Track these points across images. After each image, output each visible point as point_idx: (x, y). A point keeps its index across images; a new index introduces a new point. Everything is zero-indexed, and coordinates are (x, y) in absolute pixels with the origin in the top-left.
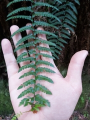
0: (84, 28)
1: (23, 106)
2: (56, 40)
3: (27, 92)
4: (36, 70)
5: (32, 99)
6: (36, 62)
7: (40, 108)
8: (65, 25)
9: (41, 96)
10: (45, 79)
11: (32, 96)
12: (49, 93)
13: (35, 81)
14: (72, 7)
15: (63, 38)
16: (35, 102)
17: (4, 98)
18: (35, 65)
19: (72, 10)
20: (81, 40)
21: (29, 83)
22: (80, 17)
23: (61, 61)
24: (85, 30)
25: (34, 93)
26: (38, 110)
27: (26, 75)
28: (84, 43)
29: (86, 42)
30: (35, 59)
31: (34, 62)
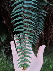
0: (49, 28)
1: (20, 67)
2: (34, 36)
3: (21, 62)
4: (25, 52)
5: (23, 65)
6: (25, 49)
7: (26, 68)
8: (38, 29)
9: (27, 64)
10: (28, 56)
11: (23, 64)
12: (29, 62)
13: (24, 57)
14: (41, 21)
15: (37, 35)
16: (24, 66)
17: (6, 65)
18: (24, 50)
19: (41, 22)
20: (48, 33)
21: (22, 58)
22: (47, 22)
23: (38, 44)
24: (50, 29)
25: (24, 62)
26: (25, 69)
27: (20, 55)
28: (50, 35)
29: (50, 34)
30: (24, 47)
31: (23, 49)
